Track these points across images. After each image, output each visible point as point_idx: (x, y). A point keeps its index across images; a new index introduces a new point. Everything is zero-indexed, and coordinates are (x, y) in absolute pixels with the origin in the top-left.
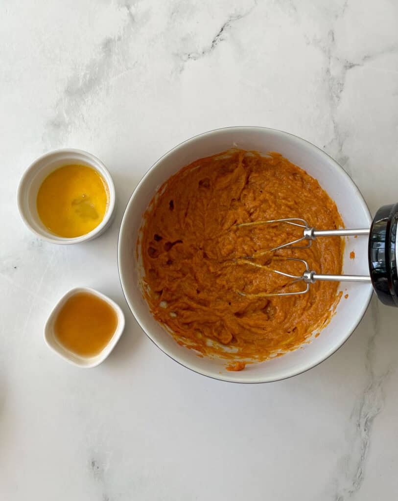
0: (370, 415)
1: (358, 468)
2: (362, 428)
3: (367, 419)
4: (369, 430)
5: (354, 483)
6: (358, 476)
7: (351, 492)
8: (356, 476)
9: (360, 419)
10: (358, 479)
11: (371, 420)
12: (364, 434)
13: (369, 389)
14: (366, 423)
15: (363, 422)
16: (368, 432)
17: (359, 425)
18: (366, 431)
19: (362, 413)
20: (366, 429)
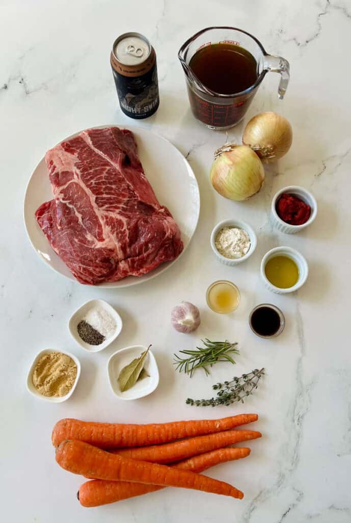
0: (301, 414)
1: (295, 453)
2: (296, 422)
3: (299, 417)
4: (301, 424)
5: (292, 464)
6: (295, 458)
7: (291, 471)
8: (293, 458)
9: (294, 416)
10: (295, 461)
11: (302, 417)
12: (298, 427)
13: (300, 395)
14: (298, 419)
15: (296, 418)
16: (301, 425)
17: (294, 421)
18: (299, 425)
19: (296, 412)
20: (299, 423)
